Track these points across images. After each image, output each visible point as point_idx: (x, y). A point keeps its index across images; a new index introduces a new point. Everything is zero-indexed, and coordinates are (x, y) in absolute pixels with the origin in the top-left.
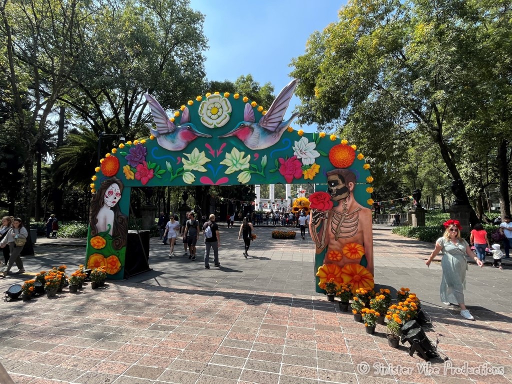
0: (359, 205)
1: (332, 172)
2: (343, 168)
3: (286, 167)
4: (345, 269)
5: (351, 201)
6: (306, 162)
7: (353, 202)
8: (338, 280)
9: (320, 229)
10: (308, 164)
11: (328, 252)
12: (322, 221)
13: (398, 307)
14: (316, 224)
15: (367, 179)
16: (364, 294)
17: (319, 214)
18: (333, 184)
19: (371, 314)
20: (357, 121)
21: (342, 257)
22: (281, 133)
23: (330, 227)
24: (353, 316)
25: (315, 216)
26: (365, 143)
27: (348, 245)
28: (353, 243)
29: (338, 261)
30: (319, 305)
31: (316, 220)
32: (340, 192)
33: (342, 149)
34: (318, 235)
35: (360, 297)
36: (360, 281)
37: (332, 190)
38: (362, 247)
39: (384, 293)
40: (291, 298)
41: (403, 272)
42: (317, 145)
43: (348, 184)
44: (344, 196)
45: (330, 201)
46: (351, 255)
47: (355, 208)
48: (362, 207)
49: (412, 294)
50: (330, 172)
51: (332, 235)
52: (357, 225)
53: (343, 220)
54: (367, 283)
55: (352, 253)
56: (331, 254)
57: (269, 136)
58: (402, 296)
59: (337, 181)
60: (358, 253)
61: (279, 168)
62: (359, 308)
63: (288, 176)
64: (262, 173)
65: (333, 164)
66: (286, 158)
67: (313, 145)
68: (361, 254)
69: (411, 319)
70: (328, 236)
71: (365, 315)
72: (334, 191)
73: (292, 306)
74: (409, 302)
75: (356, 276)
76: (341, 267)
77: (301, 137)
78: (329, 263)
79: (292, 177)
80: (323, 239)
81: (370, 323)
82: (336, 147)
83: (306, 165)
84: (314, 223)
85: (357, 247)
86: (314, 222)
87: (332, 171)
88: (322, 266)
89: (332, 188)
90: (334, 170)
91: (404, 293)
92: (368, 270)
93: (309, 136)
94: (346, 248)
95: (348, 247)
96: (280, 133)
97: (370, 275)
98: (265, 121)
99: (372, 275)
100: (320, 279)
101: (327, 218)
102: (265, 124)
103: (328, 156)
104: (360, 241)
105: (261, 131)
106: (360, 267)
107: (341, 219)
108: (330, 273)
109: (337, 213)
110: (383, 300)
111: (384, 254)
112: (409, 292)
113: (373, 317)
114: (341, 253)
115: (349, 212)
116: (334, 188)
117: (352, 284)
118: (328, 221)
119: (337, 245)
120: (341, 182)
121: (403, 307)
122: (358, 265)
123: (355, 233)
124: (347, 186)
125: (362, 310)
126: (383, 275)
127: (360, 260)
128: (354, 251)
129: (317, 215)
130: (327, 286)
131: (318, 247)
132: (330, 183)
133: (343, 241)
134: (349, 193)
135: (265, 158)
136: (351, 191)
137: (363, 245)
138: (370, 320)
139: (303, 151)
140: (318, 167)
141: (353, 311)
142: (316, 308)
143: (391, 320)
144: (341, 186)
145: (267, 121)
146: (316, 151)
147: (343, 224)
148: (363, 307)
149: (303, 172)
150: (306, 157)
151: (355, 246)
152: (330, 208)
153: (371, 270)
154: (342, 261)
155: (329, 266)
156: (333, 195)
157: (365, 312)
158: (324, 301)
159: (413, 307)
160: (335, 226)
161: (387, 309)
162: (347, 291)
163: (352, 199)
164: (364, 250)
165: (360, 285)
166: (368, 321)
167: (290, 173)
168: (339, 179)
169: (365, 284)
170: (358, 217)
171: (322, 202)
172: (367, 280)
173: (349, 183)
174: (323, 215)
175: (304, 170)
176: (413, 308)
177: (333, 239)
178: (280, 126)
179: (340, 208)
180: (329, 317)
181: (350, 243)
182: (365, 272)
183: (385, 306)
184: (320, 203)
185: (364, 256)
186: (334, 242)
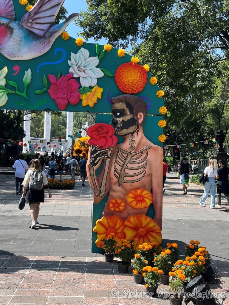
0: (149, 142)
1: (119, 99)
2: (131, 94)
3: (58, 88)
4: (129, 221)
5: (139, 138)
6: (85, 83)
7: (142, 138)
8: (120, 235)
9: (99, 172)
10: (88, 85)
11: (109, 200)
12: (104, 161)
13: (184, 262)
14: (95, 165)
15: (160, 110)
16: (148, 250)
17: (99, 152)
18: (118, 114)
19: (153, 273)
20: (156, 39)
21: (125, 206)
22: (53, 40)
23: (113, 169)
24: (133, 277)
25: (95, 155)
26: (164, 69)
27: (133, 192)
28: (139, 189)
29: (120, 211)
30: (93, 267)
31: (95, 160)
32: (126, 124)
33: (131, 69)
34: (98, 179)
35: (143, 254)
36: (146, 235)
37: (117, 121)
38: (150, 194)
39: (171, 248)
40: (58, 262)
41: (197, 225)
42: (100, 61)
43: (137, 115)
44: (131, 130)
45: (114, 137)
46: (136, 204)
47: (144, 145)
48: (152, 145)
49: (202, 248)
50: (116, 98)
51: (115, 180)
52: (144, 167)
53: (128, 160)
54: (154, 237)
55: (138, 202)
56: (112, 203)
57: (34, 42)
58: (191, 250)
59: (124, 110)
60: (145, 201)
61: (48, 88)
62: (140, 267)
63: (60, 100)
64: (24, 94)
65: (120, 87)
66: (59, 75)
67: (95, 60)
68: (149, 202)
69: (197, 275)
70: (109, 180)
71: (146, 274)
72: (119, 122)
73: (59, 271)
74: (198, 256)
75: (141, 230)
76: (124, 220)
77: (79, 48)
78: (110, 215)
79: (66, 102)
80: (103, 184)
81: (151, 283)
82: (125, 66)
83: (85, 88)
84: (93, 164)
85: (144, 193)
86: (93, 162)
87: (118, 97)
88: (100, 218)
89: (118, 119)
90: (121, 96)
91: (193, 247)
92: (155, 222)
93: (90, 48)
94: (131, 195)
95: (133, 194)
96: (51, 39)
97: (157, 227)
98: (31, 21)
99: (159, 228)
100: (98, 236)
101: (109, 158)
102: (29, 25)
103: (114, 77)
104: (148, 187)
105: (23, 34)
106: (146, 219)
107: (126, 159)
108: (110, 227)
109: (123, 151)
110: (169, 255)
111: (178, 205)
112: (199, 246)
113: (154, 276)
114: (124, 202)
115: (136, 150)
116: (120, 120)
117: (136, 240)
118: (111, 161)
119: (120, 191)
120: (128, 113)
121: (190, 262)
122: (144, 216)
123: (143, 176)
124: (135, 118)
125: (144, 269)
126: (175, 229)
127: (146, 210)
128: (140, 199)
129: (97, 153)
130: (105, 244)
131: (97, 194)
132: (115, 112)
133: (128, 186)
134: (138, 127)
135: (28, 73)
136: (140, 124)
137: (152, 191)
138: (152, 279)
139: (82, 67)
140: (101, 90)
141: (133, 271)
142: (89, 272)
143: (174, 277)
144: (128, 117)
145: (33, 20)
146: (99, 70)
147: (129, 165)
148: (145, 265)
149: (81, 96)
150: (85, 76)
151: (142, 193)
152: (114, 145)
153: (159, 222)
154: (125, 212)
155: (110, 218)
156: (118, 128)
157: (146, 271)
158: (101, 262)
159: (201, 261)
160: (118, 168)
161: (172, 265)
162: (128, 248)
163: (141, 134)
164: (152, 197)
165: (145, 240)
166: (150, 281)
167: (64, 96)
168: (126, 108)
169: (151, 239)
170: (147, 156)
171: (104, 137)
172: (154, 234)
173: (139, 114)
174: (105, 153)
175: (83, 94)
176: (200, 263)
177: (115, 184)
178: (51, 30)
179: (126, 146)
180: (105, 280)
181: (136, 189)
182: (152, 225)
183: (170, 262)
184: (101, 138)
185: (152, 205)
186: (117, 188)
